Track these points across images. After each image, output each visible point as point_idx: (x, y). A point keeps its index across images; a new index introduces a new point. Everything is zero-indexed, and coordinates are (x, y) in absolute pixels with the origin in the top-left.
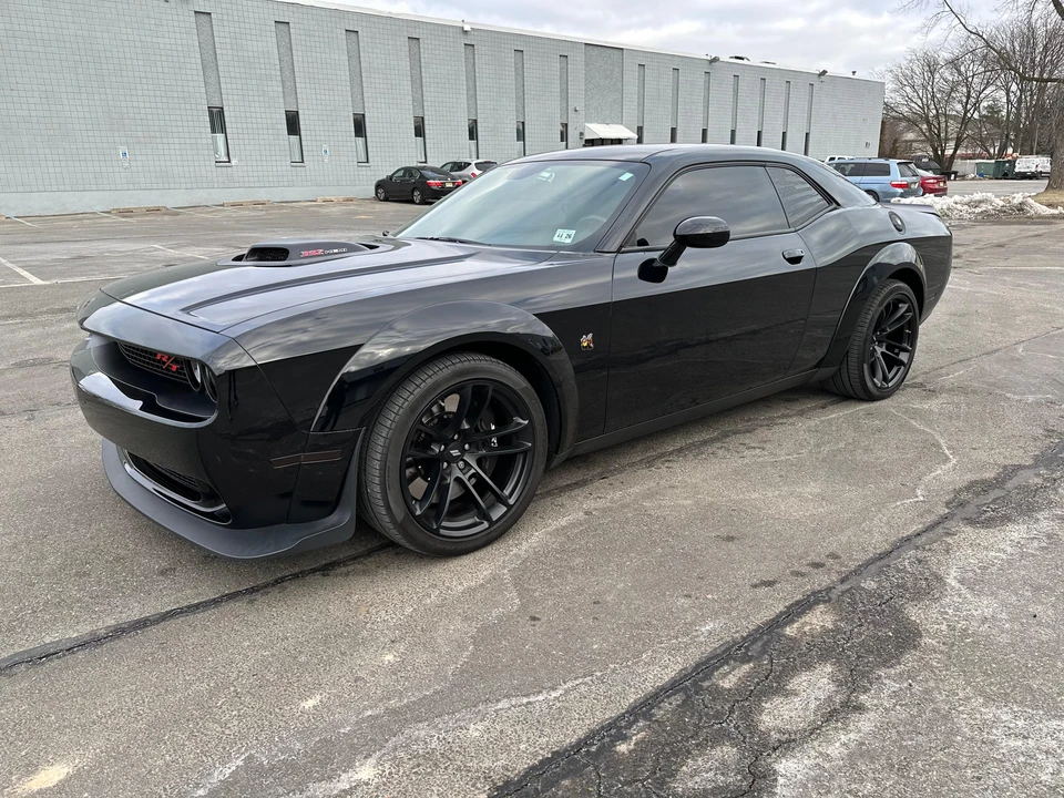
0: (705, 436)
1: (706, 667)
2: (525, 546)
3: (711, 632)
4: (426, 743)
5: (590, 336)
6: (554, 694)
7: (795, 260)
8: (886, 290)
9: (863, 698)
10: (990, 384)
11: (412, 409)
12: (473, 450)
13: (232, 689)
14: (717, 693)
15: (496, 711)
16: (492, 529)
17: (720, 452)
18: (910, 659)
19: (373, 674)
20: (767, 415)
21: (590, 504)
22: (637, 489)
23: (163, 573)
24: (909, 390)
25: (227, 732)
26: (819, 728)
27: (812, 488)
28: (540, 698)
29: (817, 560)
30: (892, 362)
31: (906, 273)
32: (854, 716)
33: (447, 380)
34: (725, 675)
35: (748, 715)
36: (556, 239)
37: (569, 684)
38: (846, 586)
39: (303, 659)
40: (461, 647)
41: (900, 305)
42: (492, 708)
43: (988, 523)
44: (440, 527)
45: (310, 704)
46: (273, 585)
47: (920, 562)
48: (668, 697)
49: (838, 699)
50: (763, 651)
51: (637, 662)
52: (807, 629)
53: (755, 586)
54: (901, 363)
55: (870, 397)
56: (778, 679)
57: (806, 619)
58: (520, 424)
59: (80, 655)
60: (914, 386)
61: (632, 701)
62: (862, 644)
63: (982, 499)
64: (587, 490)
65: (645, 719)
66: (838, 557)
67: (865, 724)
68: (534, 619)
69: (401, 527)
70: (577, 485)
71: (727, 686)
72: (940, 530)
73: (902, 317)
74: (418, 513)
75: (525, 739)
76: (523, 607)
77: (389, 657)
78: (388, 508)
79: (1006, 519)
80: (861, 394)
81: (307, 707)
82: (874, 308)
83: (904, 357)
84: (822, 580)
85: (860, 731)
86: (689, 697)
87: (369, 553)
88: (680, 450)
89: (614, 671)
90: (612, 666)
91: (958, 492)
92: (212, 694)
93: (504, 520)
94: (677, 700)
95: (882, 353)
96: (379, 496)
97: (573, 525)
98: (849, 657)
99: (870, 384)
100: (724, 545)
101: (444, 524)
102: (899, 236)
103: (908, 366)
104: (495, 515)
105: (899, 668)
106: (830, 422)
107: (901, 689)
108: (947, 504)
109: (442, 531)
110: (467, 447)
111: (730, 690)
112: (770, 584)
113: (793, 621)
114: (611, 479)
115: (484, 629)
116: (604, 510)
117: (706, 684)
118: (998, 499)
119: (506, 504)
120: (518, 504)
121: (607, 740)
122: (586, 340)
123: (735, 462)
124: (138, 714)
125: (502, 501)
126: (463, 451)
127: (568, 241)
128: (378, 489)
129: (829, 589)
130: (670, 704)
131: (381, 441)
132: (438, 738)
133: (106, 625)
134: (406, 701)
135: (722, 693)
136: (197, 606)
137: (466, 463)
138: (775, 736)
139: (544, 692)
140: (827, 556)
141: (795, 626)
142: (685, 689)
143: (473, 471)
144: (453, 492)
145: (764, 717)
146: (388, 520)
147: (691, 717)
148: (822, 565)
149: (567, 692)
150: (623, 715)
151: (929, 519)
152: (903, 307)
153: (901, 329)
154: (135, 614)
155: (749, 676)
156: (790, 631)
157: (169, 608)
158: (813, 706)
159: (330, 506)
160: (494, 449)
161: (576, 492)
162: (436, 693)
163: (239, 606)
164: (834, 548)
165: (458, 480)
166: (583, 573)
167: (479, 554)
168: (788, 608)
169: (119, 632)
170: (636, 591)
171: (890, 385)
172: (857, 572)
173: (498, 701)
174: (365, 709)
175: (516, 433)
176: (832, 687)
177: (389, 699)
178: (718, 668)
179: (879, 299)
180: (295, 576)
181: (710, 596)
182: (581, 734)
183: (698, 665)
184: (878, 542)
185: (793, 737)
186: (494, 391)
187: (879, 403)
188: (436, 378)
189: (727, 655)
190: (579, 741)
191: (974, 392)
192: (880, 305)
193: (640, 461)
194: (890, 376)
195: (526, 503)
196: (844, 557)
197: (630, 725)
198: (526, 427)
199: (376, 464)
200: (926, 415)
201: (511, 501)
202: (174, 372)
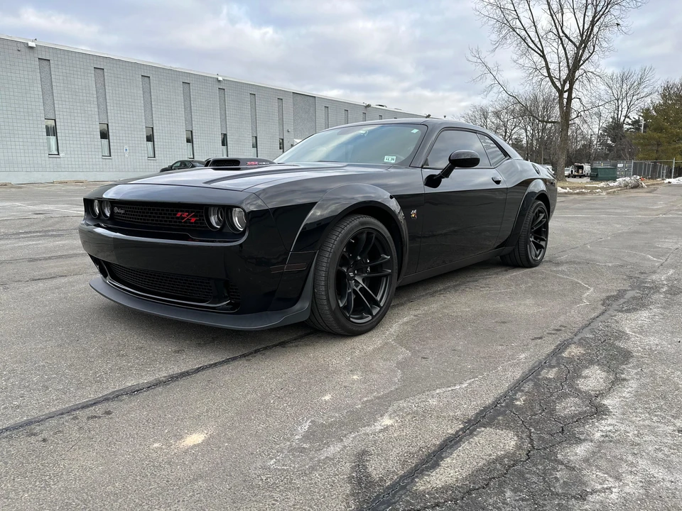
0: (452, 283)
1: (535, 371)
2: (392, 330)
3: (524, 359)
4: (410, 408)
5: (415, 211)
6: (464, 386)
7: (498, 182)
8: (535, 205)
9: (623, 376)
10: (586, 260)
12: (359, 273)
13: (273, 396)
14: (549, 380)
15: (438, 394)
16: (374, 320)
17: (467, 289)
18: (633, 362)
19: (352, 384)
21: (413, 312)
22: (434, 305)
23: (177, 352)
24: (546, 263)
25: (288, 413)
26: (612, 387)
27: (529, 302)
28: (457, 387)
29: (556, 328)
30: (539, 247)
31: (543, 197)
32: (625, 383)
33: (356, 226)
34: (547, 373)
35: (571, 386)
37: (468, 382)
38: (578, 337)
39: (304, 380)
40: (393, 371)
41: (541, 214)
42: (434, 393)
43: (628, 311)
44: (350, 317)
46: (255, 353)
47: (607, 326)
48: (525, 383)
49: (611, 377)
50: (558, 363)
51: (497, 371)
52: (573, 354)
53: (533, 339)
54: (542, 247)
56: (575, 372)
57: (569, 350)
58: (386, 258)
60: (547, 261)
61: (507, 385)
62: (605, 357)
63: (618, 303)
64: (407, 306)
65: (520, 392)
66: (566, 327)
67: (633, 384)
68: (424, 358)
69: (333, 313)
70: (399, 305)
71: (551, 377)
72: (606, 315)
73: (541, 221)
74: (341, 305)
75: (463, 403)
76: (414, 354)
77: (355, 377)
78: (328, 300)
79: (635, 310)
80: (528, 264)
81: (326, 399)
82: (531, 215)
83: (543, 243)
84: (565, 336)
85: (632, 387)
86: (536, 382)
88: (444, 289)
89: (488, 375)
90: (485, 373)
91: (604, 300)
92: (263, 399)
93: (379, 315)
94: (531, 384)
95: (533, 241)
96: (323, 293)
97: (412, 321)
98: (603, 362)
99: (530, 257)
100: (503, 325)
101: (352, 315)
102: (538, 176)
103: (545, 249)
104: (375, 312)
105: (631, 365)
106: (515, 276)
107: (638, 372)
108: (603, 305)
109: (351, 319)
110: (356, 272)
111: (554, 378)
112: (541, 338)
113: (563, 352)
114: (416, 302)
115: (399, 363)
116: (425, 315)
117: (540, 377)
118: (625, 302)
119: (379, 306)
120: (385, 306)
121: (507, 401)
122: (414, 213)
124: (224, 410)
125: (377, 304)
126: (355, 274)
127: (393, 162)
128: (323, 289)
129: (572, 339)
130: (528, 385)
131: (325, 260)
132: (415, 406)
133: (162, 376)
134: (382, 393)
136: (215, 365)
137: (356, 281)
138: (592, 393)
139: (458, 385)
140: (560, 326)
142: (531, 379)
143: (360, 286)
145: (580, 386)
147: (544, 389)
148: (560, 330)
149: (470, 384)
150: (508, 391)
151: (599, 312)
152: (542, 216)
153: (541, 228)
155: (559, 372)
156: (565, 354)
157: (197, 366)
158: (601, 381)
159: (295, 301)
160: (369, 273)
161: (400, 308)
162: (397, 389)
163: (243, 362)
164: (560, 323)
165: (354, 290)
166: (435, 339)
167: (370, 334)
168: (557, 346)
170: (472, 345)
171: (538, 258)
172: (580, 331)
173: (435, 390)
175: (381, 264)
176: (605, 374)
177: (372, 393)
178: (541, 371)
179: (533, 209)
180: (265, 349)
181: (513, 344)
182: (492, 399)
183: (530, 371)
184: (580, 320)
185: (601, 392)
186: (376, 238)
187: (534, 268)
188: (351, 225)
189: (540, 366)
190: (494, 403)
191: (579, 263)
192: (533, 212)
193: (426, 294)
194: (538, 253)
195: (388, 306)
196: (569, 326)
197: (515, 394)
198: (389, 260)
199: (323, 274)
200: (563, 272)
201: (382, 304)
202: (192, 223)
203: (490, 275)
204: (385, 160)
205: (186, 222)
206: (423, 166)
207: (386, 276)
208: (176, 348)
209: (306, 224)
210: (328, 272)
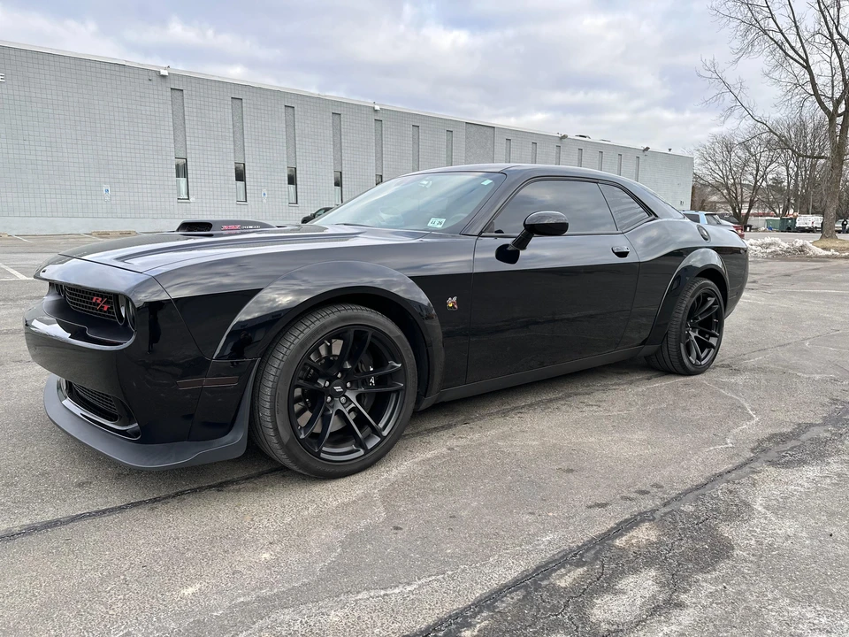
0: (552, 396)
1: (545, 569)
2: (394, 472)
3: (549, 543)
4: (290, 625)
5: (455, 299)
6: (409, 588)
7: (623, 254)
8: (697, 285)
9: (683, 597)
10: (785, 367)
11: (302, 345)
12: (353, 387)
13: (122, 577)
14: (554, 590)
15: (356, 601)
16: (367, 456)
17: (564, 407)
18: (724, 567)
19: (250, 568)
20: (602, 383)
22: (493, 432)
23: (80, 485)
24: (718, 369)
25: (111, 612)
26: (645, 620)
27: (639, 435)
28: (397, 591)
29: (644, 489)
30: (704, 345)
31: (710, 272)
32: (676, 612)
33: (332, 323)
34: (562, 576)
35: (580, 609)
37: (423, 581)
38: (667, 509)
39: (189, 554)
40: (331, 549)
41: (709, 299)
42: (352, 598)
43: (787, 465)
44: (321, 451)
45: (190, 590)
46: (174, 497)
47: (731, 492)
48: (510, 593)
49: (661, 597)
50: (596, 558)
51: (484, 564)
52: (633, 541)
53: (590, 507)
54: (711, 346)
55: (686, 372)
56: (608, 580)
57: (633, 533)
58: (395, 367)
60: (723, 366)
61: (478, 595)
62: (682, 554)
63: (781, 447)
64: (451, 432)
65: (489, 610)
66: (662, 487)
67: (686, 618)
68: (396, 528)
69: (286, 448)
71: (563, 584)
72: (747, 469)
73: (710, 307)
74: (302, 436)
75: (379, 624)
76: (388, 518)
77: (267, 556)
78: (276, 429)
79: (802, 462)
80: (680, 370)
81: (186, 594)
82: (687, 300)
83: (713, 341)
84: (647, 504)
85: (680, 624)
86: (529, 593)
87: (260, 475)
88: (531, 405)
89: (463, 571)
90: (462, 567)
91: (760, 442)
92: (103, 581)
93: (376, 450)
94: (518, 595)
95: (695, 337)
96: (269, 419)
97: (437, 457)
98: (671, 564)
99: (686, 361)
100: (565, 475)
101: (324, 449)
102: (705, 244)
103: (717, 348)
104: (370, 445)
105: (714, 574)
106: (654, 389)
107: (717, 591)
108: (752, 450)
109: (323, 455)
110: (348, 385)
111: (565, 588)
112: (603, 505)
113: (622, 535)
114: (472, 425)
115: (352, 535)
116: (464, 447)
117: (545, 583)
118: (795, 447)
119: (380, 436)
120: (390, 436)
121: (453, 626)
122: (451, 302)
123: (576, 415)
124: (34, 595)
125: (376, 432)
126: (345, 388)
127: (439, 226)
128: (268, 413)
129: (653, 511)
130: (512, 598)
131: (273, 371)
132: (301, 622)
133: (21, 524)
134: (276, 590)
135: (558, 591)
136: (104, 512)
138: (604, 626)
139: (401, 586)
140: (652, 486)
141: (624, 538)
142: (527, 586)
143: (352, 405)
144: (335, 425)
145: (595, 611)
146: (275, 441)
147: (530, 610)
148: (648, 493)
149: (420, 587)
150: (470, 606)
151: (737, 461)
152: (711, 300)
153: (710, 318)
154: (50, 515)
155: (582, 577)
156: (618, 542)
157: (80, 512)
158: (639, 603)
159: (226, 427)
160: (372, 387)
161: (442, 433)
162: (304, 585)
163: (140, 513)
164: (657, 479)
165: (339, 413)
166: (443, 493)
167: (353, 478)
168: (618, 524)
169: (32, 530)
170: (487, 508)
171: (703, 363)
172: (677, 498)
173: (358, 592)
174: (239, 596)
175: (390, 375)
176: (656, 588)
177: (261, 589)
178: (556, 570)
179: (691, 292)
180: (194, 491)
181: (551, 514)
182: (430, 621)
183: (538, 568)
184: (695, 476)
185: (621, 627)
186: (372, 336)
187: (693, 377)
188: (323, 321)
189: (564, 560)
190: (429, 627)
191: (771, 371)
192: (692, 297)
193: (497, 412)
194: (703, 356)
195: (398, 437)
196: (666, 487)
197: (475, 615)
198: (399, 369)
199: (268, 391)
200: (732, 388)
201: (385, 433)
202: (105, 312)
203: (619, 385)
204: (429, 224)
205: (100, 310)
206: (481, 232)
207: (397, 392)
210: (275, 389)
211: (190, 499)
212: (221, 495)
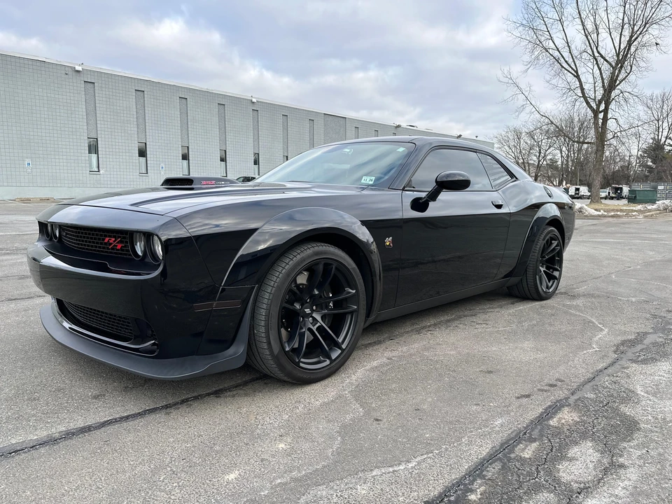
0: (446, 318)
1: (508, 446)
2: (354, 378)
3: (501, 426)
4: (329, 499)
5: (391, 238)
6: (410, 465)
7: (499, 207)
8: (546, 231)
9: (621, 460)
10: (606, 293)
11: (288, 274)
12: (318, 309)
13: (169, 469)
14: (522, 461)
15: (373, 477)
16: (332, 365)
17: (461, 326)
18: (638, 437)
19: (273, 456)
20: (481, 308)
21: (388, 354)
22: (416, 345)
23: (96, 397)
24: (560, 295)
25: (173, 497)
26: (602, 478)
27: (527, 345)
28: (402, 467)
29: (551, 383)
30: (551, 277)
31: (555, 222)
32: (622, 471)
33: (309, 257)
34: (523, 450)
35: (549, 473)
36: (363, 181)
37: (419, 459)
38: (575, 397)
39: (217, 448)
40: (332, 438)
41: (553, 242)
42: (369, 475)
43: (645, 362)
44: (300, 361)
45: (232, 477)
46: (181, 404)
47: (615, 383)
48: (490, 464)
49: (605, 461)
50: (542, 436)
51: (460, 444)
52: (563, 421)
53: (518, 398)
54: (555, 278)
55: (539, 297)
56: (559, 450)
57: (559, 415)
58: (350, 292)
59: (42, 450)
60: (561, 293)
61: (466, 467)
62: (603, 429)
63: (634, 350)
64: (384, 346)
65: (481, 479)
66: (563, 381)
67: (632, 475)
68: (377, 420)
69: (276, 358)
70: (375, 343)
71: (527, 456)
72: (617, 366)
73: (554, 249)
74: (287, 349)
75: (401, 494)
76: (367, 413)
77: (282, 446)
78: (269, 343)
79: (654, 360)
80: (535, 296)
81: (230, 479)
82: (541, 243)
83: (556, 274)
84: (560, 394)
85: (630, 480)
86: (505, 464)
87: (245, 384)
88: (435, 325)
89: (446, 449)
90: (444, 447)
91: (618, 346)
92: (154, 472)
93: (340, 358)
94: (498, 466)
95: (544, 271)
96: (263, 335)
97: (382, 366)
98: (599, 437)
99: (540, 289)
100: (487, 375)
101: (302, 360)
102: (550, 200)
103: (559, 280)
104: (334, 355)
105: (635, 442)
106: (521, 310)
107: (643, 454)
108: (615, 352)
109: (301, 365)
110: (314, 308)
111: (530, 459)
112: (528, 396)
113: (552, 418)
114: (396, 340)
115: (344, 427)
116: (400, 357)
117: (512, 456)
118: (643, 349)
119: (340, 348)
120: (348, 348)
121: (459, 492)
122: (388, 241)
124: (98, 488)
125: (338, 346)
126: (313, 311)
127: (371, 183)
128: (263, 330)
129: (567, 399)
130: (494, 468)
131: (267, 296)
132: (337, 495)
133: (58, 430)
134: (304, 473)
135: (526, 461)
136: (127, 418)
137: (314, 319)
138: (575, 486)
139: (403, 464)
140: (556, 380)
141: (554, 420)
142: (500, 459)
143: (319, 324)
144: (308, 337)
145: (561, 474)
146: (268, 353)
147: (512, 475)
148: (555, 385)
149: (419, 463)
150: (464, 476)
151: (609, 361)
152: (555, 243)
153: (554, 256)
154: (80, 423)
155: (538, 449)
156: (553, 422)
157: (106, 419)
158: (591, 466)
159: (228, 343)
160: (331, 309)
161: (376, 347)
162: (324, 467)
163: (160, 417)
164: (557, 375)
165: (310, 330)
166: (401, 392)
167: (324, 383)
168: (546, 409)
169: (69, 435)
170: (441, 402)
171: (551, 291)
172: (578, 389)
173: (371, 470)
174: (275, 479)
175: (346, 299)
176: (598, 455)
177: (291, 472)
178: (516, 446)
179: (543, 236)
180: (196, 398)
181: (491, 404)
182: (440, 489)
183: (502, 445)
184: (583, 373)
185: (587, 485)
186: (336, 268)
187: (545, 302)
188: (303, 255)
189: (519, 437)
190: (440, 494)
191: (599, 296)
192: (544, 240)
193: (412, 330)
194: (550, 284)
195: (353, 348)
196: (567, 381)
197: (472, 483)
198: (354, 294)
199: (263, 312)
200: (576, 307)
201: (344, 346)
202: (118, 250)
203: (492, 308)
205: (112, 249)
206: (404, 187)
207: (352, 313)
208: (97, 392)
209: (242, 256)
210: (269, 310)
211: (195, 404)
212: (221, 400)
